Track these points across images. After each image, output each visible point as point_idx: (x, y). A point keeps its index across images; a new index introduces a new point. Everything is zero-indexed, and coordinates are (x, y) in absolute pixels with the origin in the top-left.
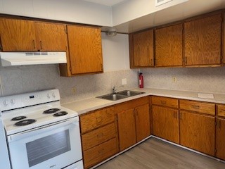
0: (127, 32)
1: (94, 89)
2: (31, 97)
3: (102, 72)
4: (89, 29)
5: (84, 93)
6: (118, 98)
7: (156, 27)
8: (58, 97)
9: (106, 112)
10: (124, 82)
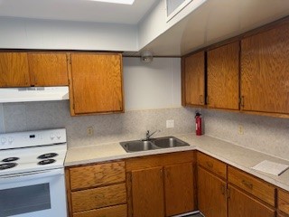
0: (179, 54)
1: (120, 131)
2: (31, 137)
4: (102, 57)
5: (104, 136)
6: (150, 148)
7: (209, 46)
8: (63, 139)
9: (112, 167)
10: (170, 124)
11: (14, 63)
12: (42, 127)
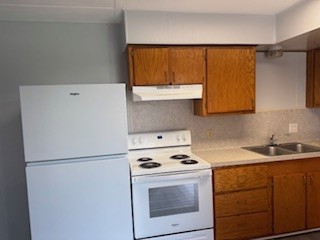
1: (239, 135)
2: (158, 138)
3: (253, 111)
5: (224, 140)
6: (278, 153)
8: (189, 141)
9: (254, 171)
10: (293, 128)
11: (156, 60)
12: (166, 128)
